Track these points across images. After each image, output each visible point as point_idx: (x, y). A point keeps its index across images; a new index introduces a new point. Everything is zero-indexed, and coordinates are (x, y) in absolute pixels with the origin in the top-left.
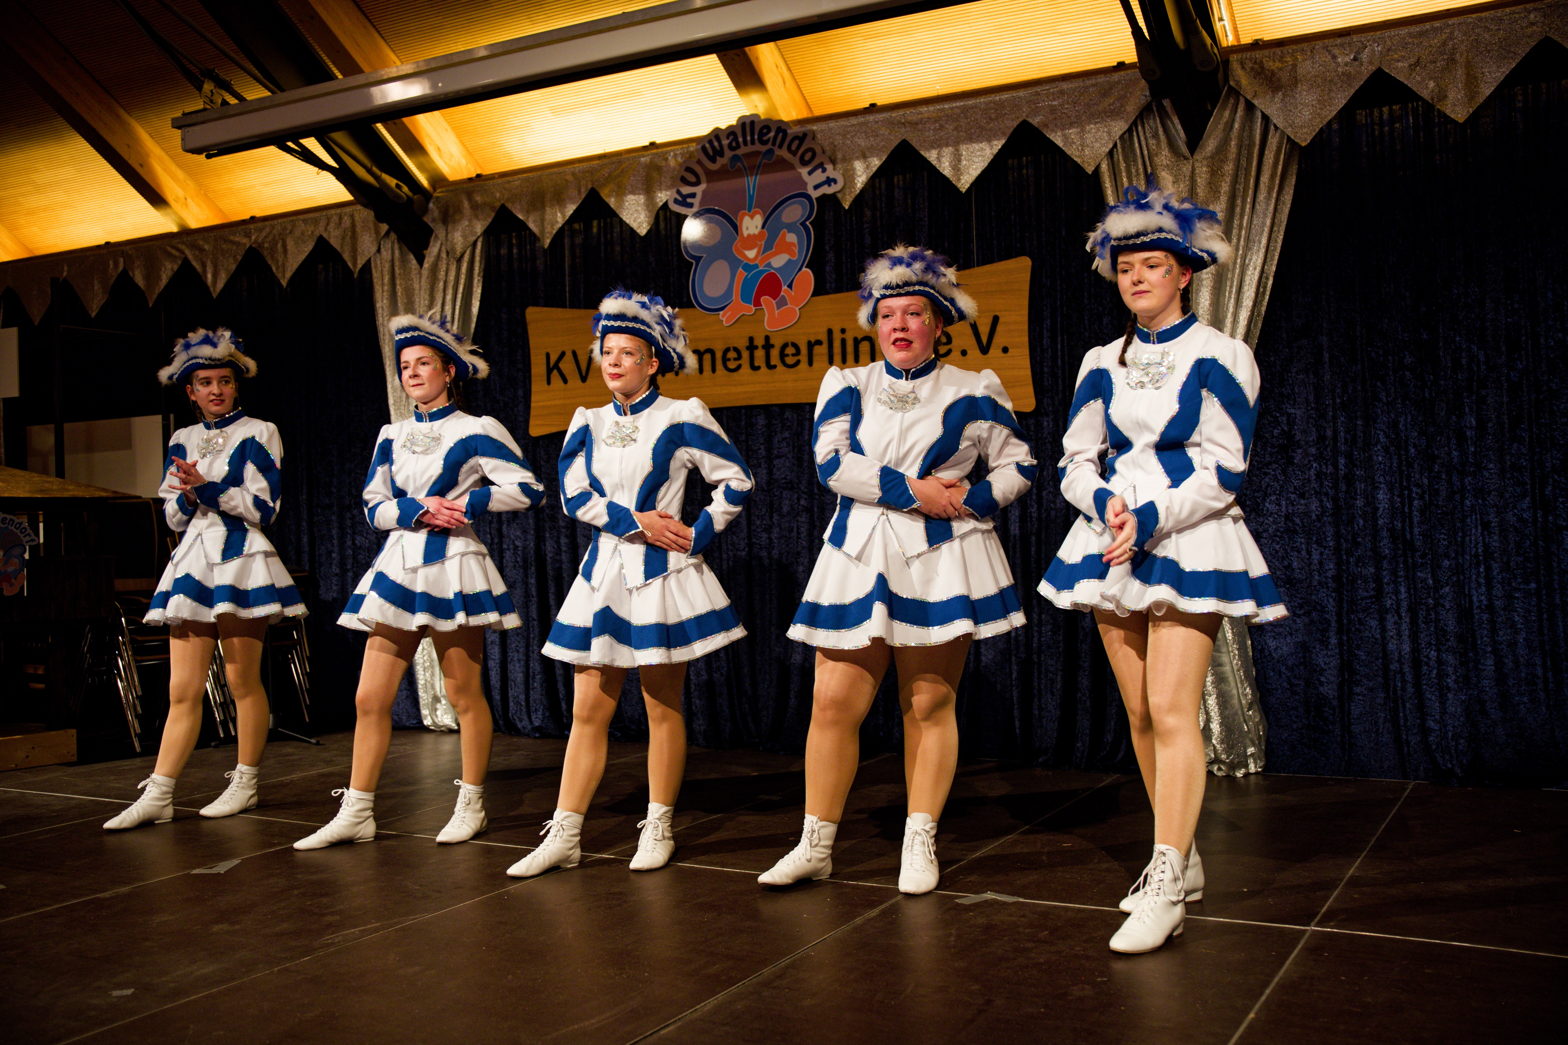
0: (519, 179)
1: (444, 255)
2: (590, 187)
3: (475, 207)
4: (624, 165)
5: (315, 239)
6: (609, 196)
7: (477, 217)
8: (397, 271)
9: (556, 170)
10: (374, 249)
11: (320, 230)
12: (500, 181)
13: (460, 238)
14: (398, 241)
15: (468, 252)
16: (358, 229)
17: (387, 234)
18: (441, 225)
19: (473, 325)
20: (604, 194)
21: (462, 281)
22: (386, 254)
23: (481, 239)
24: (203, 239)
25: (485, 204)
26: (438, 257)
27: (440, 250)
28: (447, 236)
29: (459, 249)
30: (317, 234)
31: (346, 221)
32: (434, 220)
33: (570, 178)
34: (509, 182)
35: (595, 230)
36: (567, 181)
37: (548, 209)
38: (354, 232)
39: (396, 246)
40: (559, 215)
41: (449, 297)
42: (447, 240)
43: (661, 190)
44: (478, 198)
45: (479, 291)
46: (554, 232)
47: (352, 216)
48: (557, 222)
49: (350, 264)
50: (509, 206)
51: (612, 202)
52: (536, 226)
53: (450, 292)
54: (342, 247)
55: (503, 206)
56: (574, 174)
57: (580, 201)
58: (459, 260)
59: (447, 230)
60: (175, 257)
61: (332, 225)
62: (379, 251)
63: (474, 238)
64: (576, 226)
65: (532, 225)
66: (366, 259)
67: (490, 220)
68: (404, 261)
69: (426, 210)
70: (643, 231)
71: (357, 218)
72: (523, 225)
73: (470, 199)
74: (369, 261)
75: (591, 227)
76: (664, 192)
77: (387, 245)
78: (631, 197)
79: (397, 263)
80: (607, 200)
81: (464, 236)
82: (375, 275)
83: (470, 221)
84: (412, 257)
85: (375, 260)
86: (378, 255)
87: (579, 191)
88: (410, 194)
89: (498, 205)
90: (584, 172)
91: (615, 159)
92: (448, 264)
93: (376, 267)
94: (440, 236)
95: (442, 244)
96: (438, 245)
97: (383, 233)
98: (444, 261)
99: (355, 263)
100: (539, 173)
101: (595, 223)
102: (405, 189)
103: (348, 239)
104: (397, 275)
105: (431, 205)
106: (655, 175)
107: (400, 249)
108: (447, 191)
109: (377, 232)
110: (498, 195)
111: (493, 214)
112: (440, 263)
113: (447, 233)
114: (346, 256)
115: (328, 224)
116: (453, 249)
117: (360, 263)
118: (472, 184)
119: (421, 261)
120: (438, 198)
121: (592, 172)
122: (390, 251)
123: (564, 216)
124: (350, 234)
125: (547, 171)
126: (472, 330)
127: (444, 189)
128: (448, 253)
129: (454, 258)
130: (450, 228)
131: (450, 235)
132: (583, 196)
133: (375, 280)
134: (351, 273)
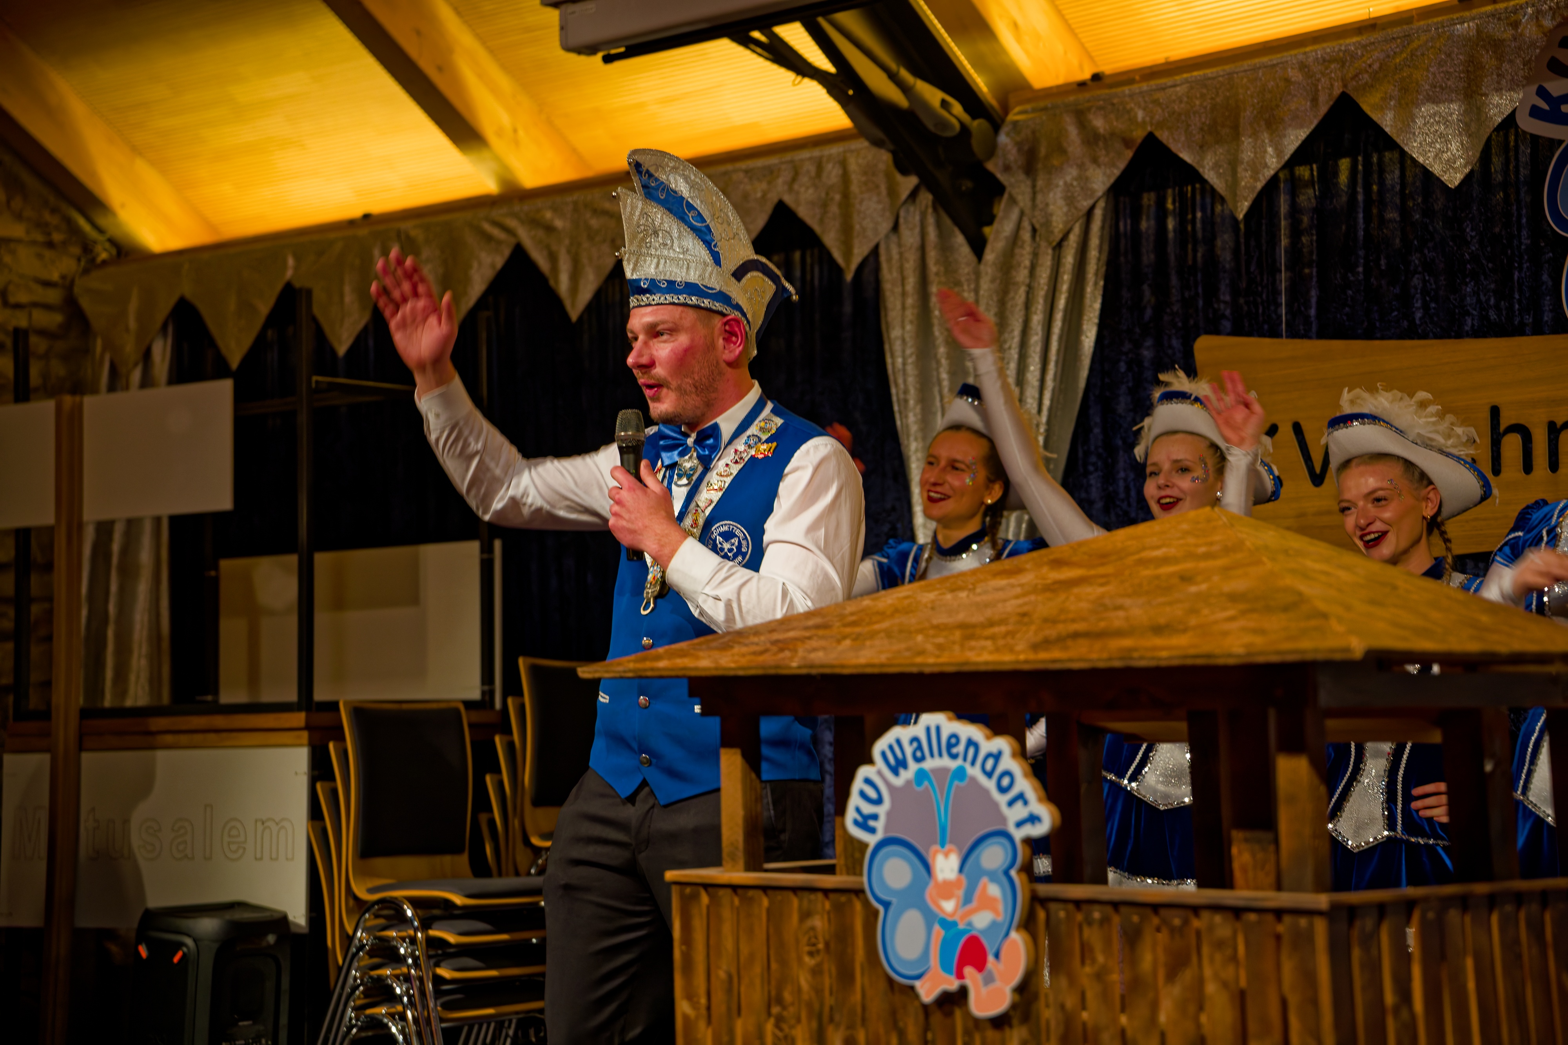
0: (1187, 81)
1: (1026, 235)
2: (1337, 91)
3: (1092, 139)
4: (1415, 44)
5: (769, 208)
6: (1381, 109)
7: (1095, 161)
8: (933, 268)
9: (1265, 60)
10: (885, 226)
11: (779, 191)
12: (1145, 86)
13: (1061, 202)
14: (935, 209)
15: (1077, 230)
16: (855, 188)
17: (913, 195)
18: (1021, 176)
19: (1084, 373)
20: (1368, 104)
21: (1065, 287)
22: (910, 237)
23: (1102, 204)
24: (555, 209)
25: (1113, 134)
26: (1015, 239)
27: (1018, 227)
28: (1034, 199)
29: (1058, 225)
30: (773, 198)
31: (832, 174)
32: (1007, 168)
33: (1295, 75)
34: (1163, 89)
35: (1343, 178)
36: (1287, 80)
37: (1247, 142)
38: (846, 195)
39: (931, 220)
40: (1270, 150)
41: (1037, 319)
42: (1034, 206)
43: (1498, 90)
44: (1099, 123)
45: (1097, 305)
46: (1259, 186)
47: (843, 164)
48: (1266, 166)
49: (837, 255)
50: (1163, 136)
51: (1387, 121)
52: (1219, 176)
53: (1039, 306)
54: (821, 221)
55: (1151, 138)
56: (1303, 67)
57: (1315, 122)
58: (1059, 247)
59: (1034, 186)
60: (499, 242)
61: (804, 179)
62: (896, 228)
63: (1090, 202)
64: (1303, 172)
65: (1210, 176)
66: (872, 245)
67: (1122, 165)
68: (945, 248)
69: (992, 149)
70: (1453, 179)
71: (853, 165)
72: (1191, 174)
73: (1082, 123)
74: (876, 247)
75: (1336, 174)
76: (1507, 95)
77: (911, 217)
78: (1426, 109)
79: (932, 255)
80: (1375, 116)
81: (1070, 200)
82: (888, 275)
83: (1081, 167)
84: (960, 239)
85: (888, 249)
86: (894, 238)
87: (1315, 100)
88: (966, 118)
89: (1139, 135)
90: (1326, 61)
91: (1396, 31)
92: (1035, 255)
93: (889, 260)
94: (1019, 198)
95: (1022, 214)
96: (1015, 215)
97: (904, 194)
98: (1028, 248)
99: (848, 254)
100: (1228, 68)
101: (1344, 164)
102: (957, 108)
103: (834, 209)
104: (932, 277)
105: (1003, 139)
106: (1487, 59)
107: (939, 225)
108: (1034, 110)
109: (892, 192)
110: (1140, 114)
111: (1129, 154)
112: (1017, 251)
113: (1034, 193)
114: (831, 239)
115: (794, 180)
116: (1047, 223)
117: (860, 252)
118: (1087, 95)
119: (978, 246)
120: (1015, 124)
121: (1342, 60)
122: (917, 230)
123: (1279, 153)
124: (838, 197)
125: (1246, 64)
126: (1082, 384)
127: (1028, 107)
128: (1034, 230)
129: (1050, 243)
130: (1040, 183)
131: (1039, 197)
132: (1323, 109)
133: (887, 286)
134: (837, 270)
